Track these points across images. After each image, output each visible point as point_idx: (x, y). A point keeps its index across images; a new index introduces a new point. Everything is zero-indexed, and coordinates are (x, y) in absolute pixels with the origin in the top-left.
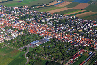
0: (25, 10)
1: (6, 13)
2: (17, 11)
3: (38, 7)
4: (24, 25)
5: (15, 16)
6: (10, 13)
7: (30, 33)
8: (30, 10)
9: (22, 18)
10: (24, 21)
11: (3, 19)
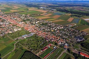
3: (35, 15)
5: (21, 19)
6: (20, 17)
8: (30, 17)
9: (24, 21)
11: (15, 20)
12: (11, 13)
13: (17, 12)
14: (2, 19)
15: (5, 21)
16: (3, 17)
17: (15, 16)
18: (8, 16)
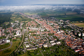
0: (67, 23)
1: (55, 22)
2: (61, 23)
4: (63, 34)
5: (59, 26)
6: (57, 23)
7: (66, 45)
8: (70, 23)
10: (64, 32)
11: (51, 27)
12: (47, 17)
13: (53, 16)
14: (38, 23)
15: (40, 26)
16: (38, 21)
17: (51, 21)
18: (43, 20)
